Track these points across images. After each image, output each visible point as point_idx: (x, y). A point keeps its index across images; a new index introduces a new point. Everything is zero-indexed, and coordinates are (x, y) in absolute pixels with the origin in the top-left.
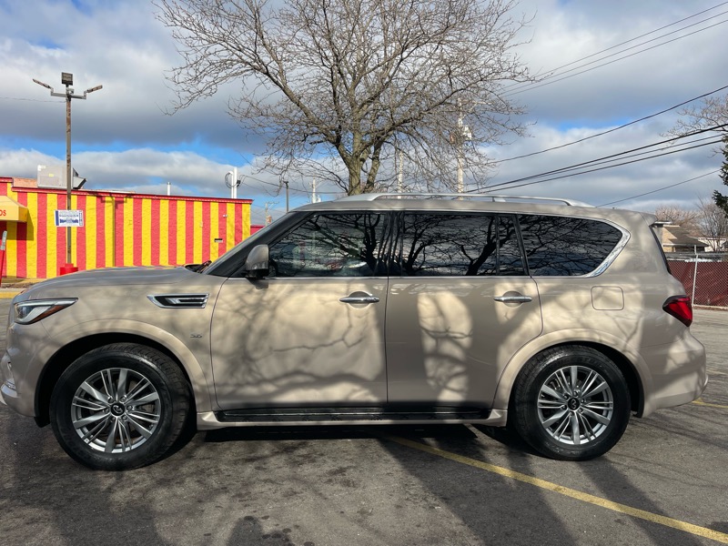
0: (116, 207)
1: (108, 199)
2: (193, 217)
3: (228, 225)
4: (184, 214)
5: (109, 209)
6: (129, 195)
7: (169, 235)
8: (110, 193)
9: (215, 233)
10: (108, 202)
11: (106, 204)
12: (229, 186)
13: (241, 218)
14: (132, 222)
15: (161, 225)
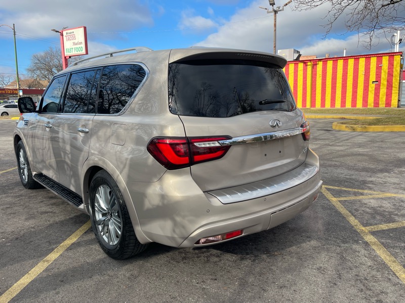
0: (313, 68)
1: (309, 63)
2: (358, 69)
3: (382, 71)
4: (353, 67)
5: (309, 69)
6: (320, 60)
7: (343, 81)
8: (310, 60)
9: (373, 77)
10: (310, 65)
11: (308, 67)
12: (394, 44)
13: (393, 65)
14: (321, 76)
15: (338, 76)
